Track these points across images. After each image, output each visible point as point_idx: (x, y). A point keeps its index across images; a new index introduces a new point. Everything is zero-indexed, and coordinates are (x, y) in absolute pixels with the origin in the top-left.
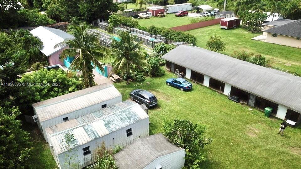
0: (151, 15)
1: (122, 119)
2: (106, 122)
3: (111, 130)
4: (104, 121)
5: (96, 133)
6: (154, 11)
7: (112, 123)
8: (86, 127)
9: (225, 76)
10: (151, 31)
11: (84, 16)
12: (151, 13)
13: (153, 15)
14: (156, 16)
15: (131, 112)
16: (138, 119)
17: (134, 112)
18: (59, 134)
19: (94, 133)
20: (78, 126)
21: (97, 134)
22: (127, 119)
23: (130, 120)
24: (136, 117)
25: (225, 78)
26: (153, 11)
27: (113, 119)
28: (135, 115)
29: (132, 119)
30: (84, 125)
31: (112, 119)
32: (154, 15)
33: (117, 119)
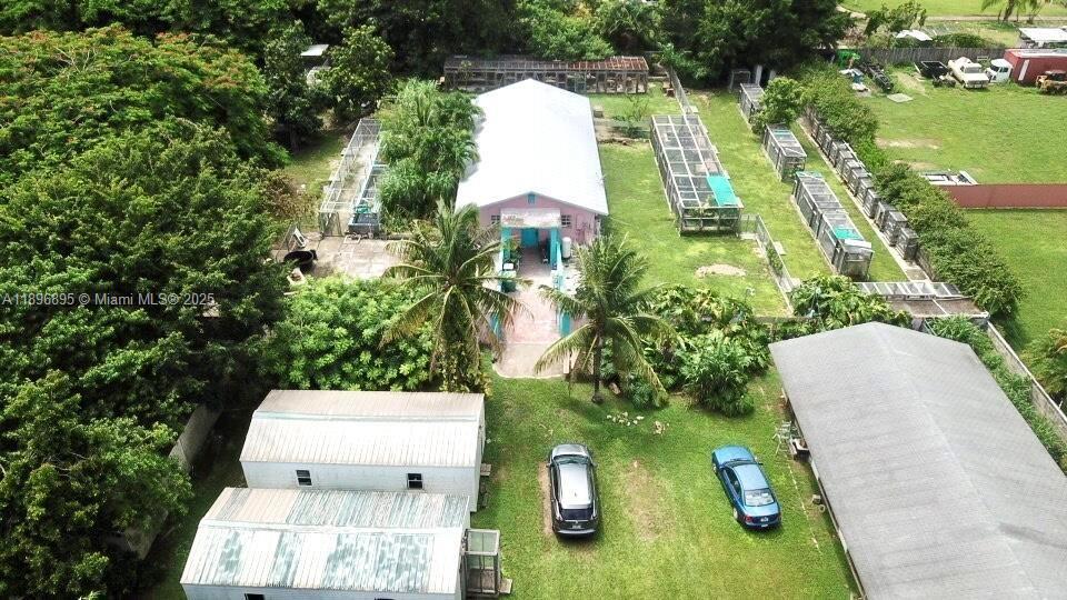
0: (1007, 75)
1: (381, 561)
2: (341, 548)
3: (331, 579)
4: (339, 543)
5: (292, 570)
6: (1027, 62)
7: (348, 559)
8: (285, 540)
9: (887, 562)
10: (884, 186)
11: (707, 51)
12: (1010, 66)
13: (1014, 75)
14: (1029, 82)
15: (422, 552)
16: (418, 585)
17: (428, 557)
18: (220, 527)
19: (289, 566)
20: (271, 526)
21: (294, 573)
22: (394, 568)
23: (398, 577)
24: (419, 575)
25: (882, 568)
26: (1021, 61)
27: (362, 549)
28: (424, 568)
29: (406, 574)
30: (286, 530)
31: (359, 548)
32: (1021, 78)
33: (370, 556)
